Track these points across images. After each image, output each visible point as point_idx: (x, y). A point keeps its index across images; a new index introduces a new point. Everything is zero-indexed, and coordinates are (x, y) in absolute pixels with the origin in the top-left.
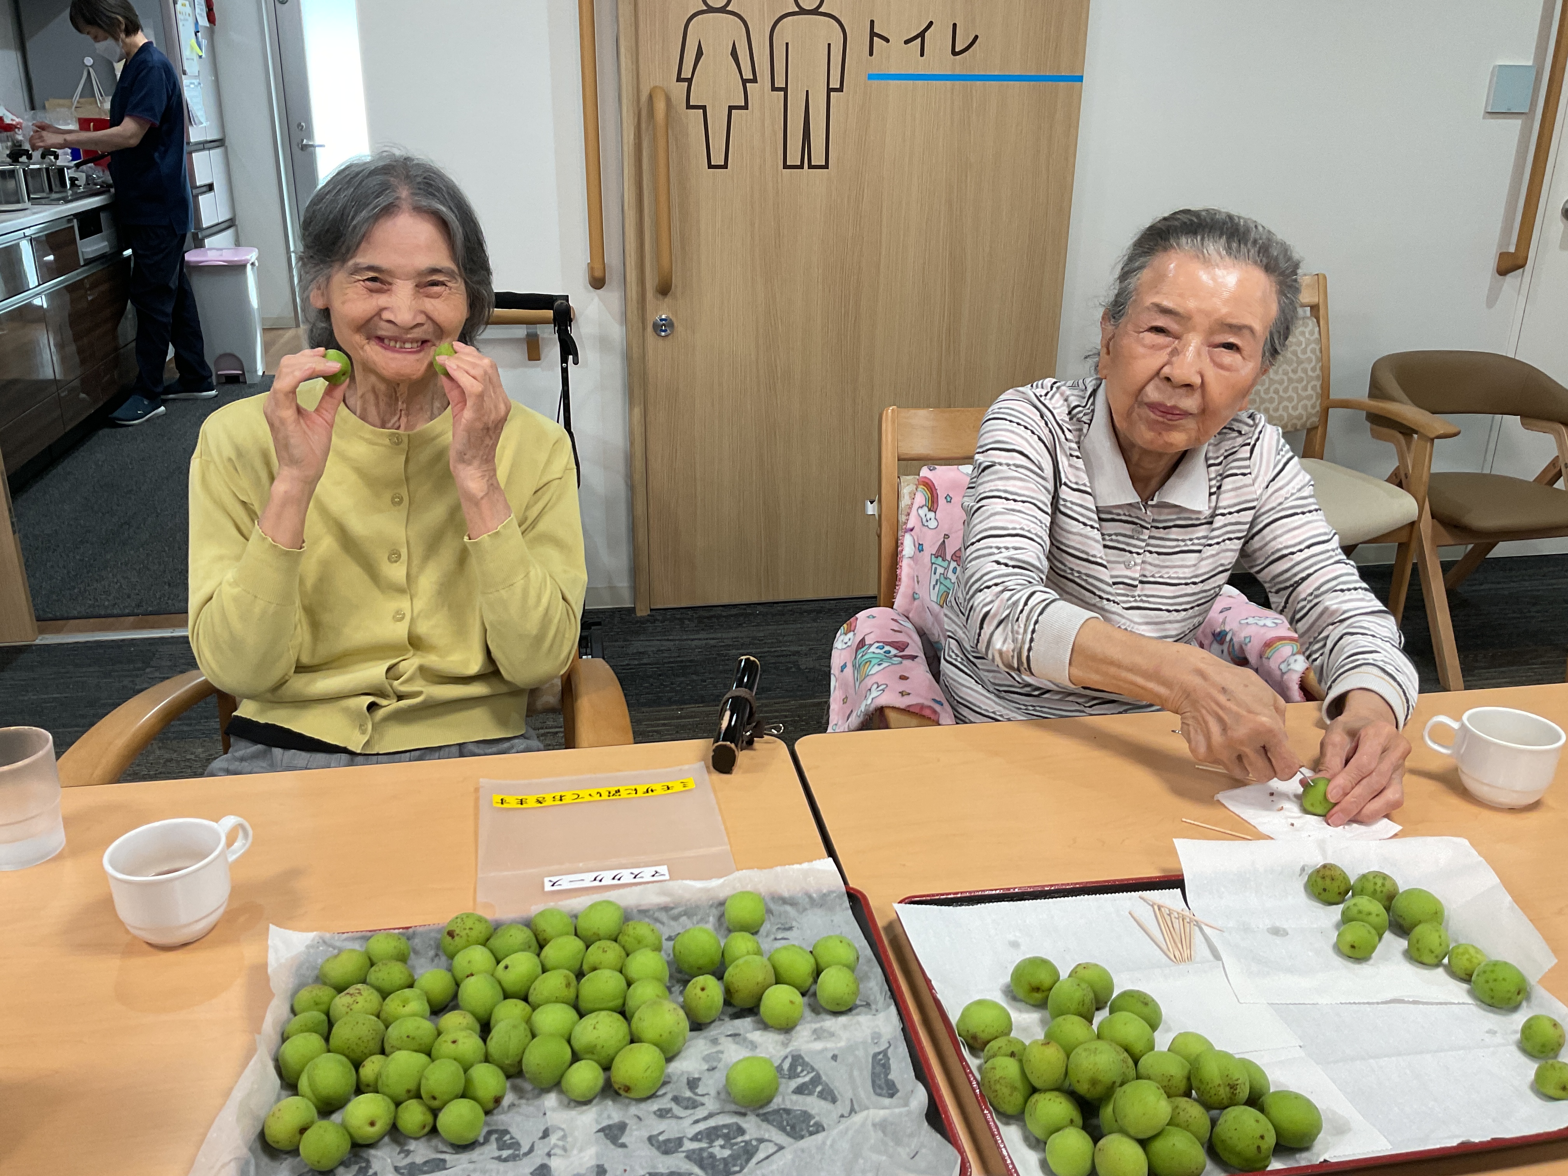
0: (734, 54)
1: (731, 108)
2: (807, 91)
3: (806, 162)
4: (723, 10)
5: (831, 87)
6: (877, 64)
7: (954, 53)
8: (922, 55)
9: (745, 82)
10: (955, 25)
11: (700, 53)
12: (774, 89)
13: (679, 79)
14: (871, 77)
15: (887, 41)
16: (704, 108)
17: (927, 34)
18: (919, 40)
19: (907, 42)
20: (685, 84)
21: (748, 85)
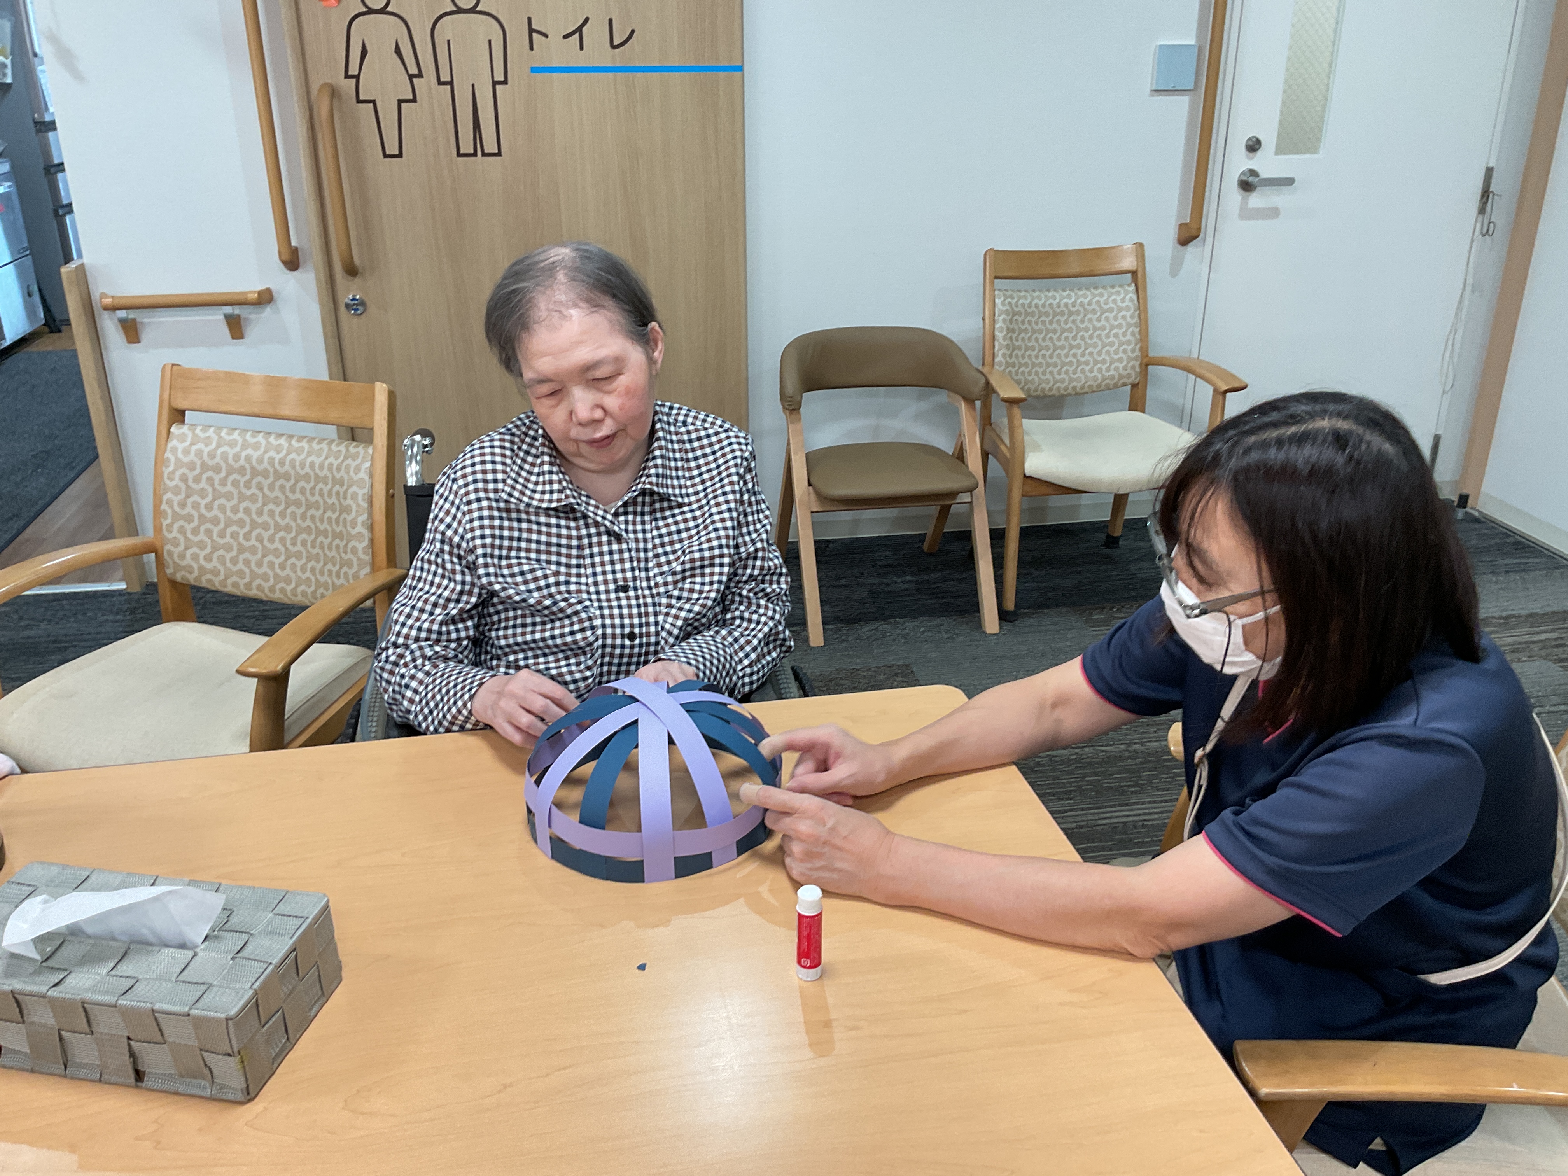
0: (398, 52)
1: (400, 102)
2: (473, 85)
3: (478, 149)
4: (383, 11)
5: (496, 79)
6: (538, 58)
7: (613, 47)
8: (582, 48)
9: (411, 77)
10: (611, 20)
11: (364, 53)
12: (440, 83)
13: (347, 76)
14: (534, 70)
15: (547, 36)
16: (373, 102)
17: (584, 29)
18: (577, 35)
19: (566, 37)
20: (354, 80)
21: (414, 80)
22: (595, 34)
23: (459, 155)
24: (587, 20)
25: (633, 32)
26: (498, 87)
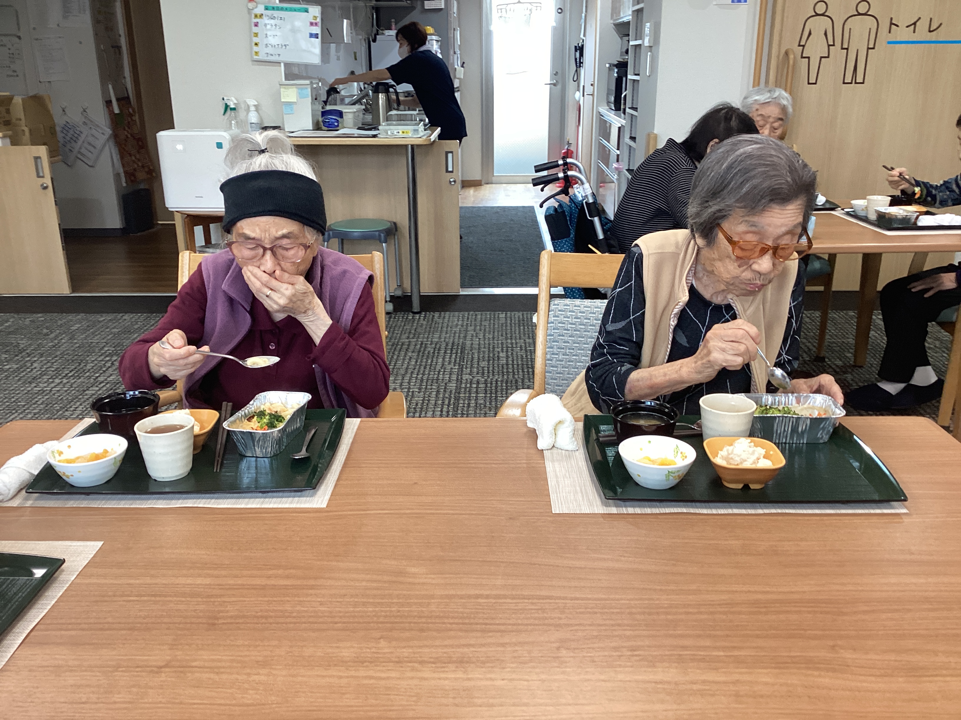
0: (826, 34)
1: (821, 57)
2: (858, 49)
3: (854, 81)
4: (823, 15)
5: (869, 47)
6: (891, 37)
7: (930, 31)
8: (914, 32)
9: (829, 46)
10: (931, 18)
11: (810, 34)
12: (842, 49)
13: (799, 45)
14: (889, 43)
15: (897, 26)
16: (809, 58)
17: (918, 23)
18: (913, 26)
19: (907, 27)
20: (801, 48)
21: (831, 47)
22: (922, 26)
23: (844, 83)
24: (920, 18)
25: (941, 24)
26: (870, 51)
